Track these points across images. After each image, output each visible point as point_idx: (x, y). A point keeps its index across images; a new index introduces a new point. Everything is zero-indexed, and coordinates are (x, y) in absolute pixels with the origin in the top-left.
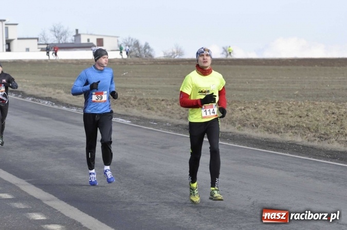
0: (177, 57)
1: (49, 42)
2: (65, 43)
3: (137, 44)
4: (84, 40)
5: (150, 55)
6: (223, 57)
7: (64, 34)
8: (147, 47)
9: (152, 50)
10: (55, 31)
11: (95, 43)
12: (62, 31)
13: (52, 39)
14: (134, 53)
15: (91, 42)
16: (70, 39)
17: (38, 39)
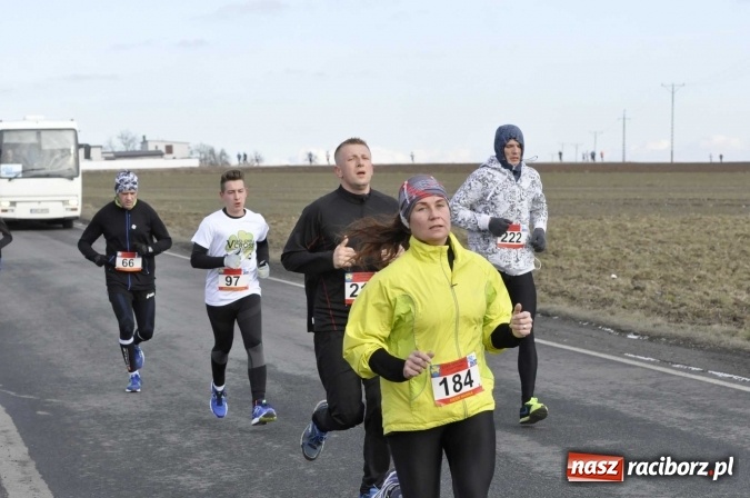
0: (256, 164)
1: (117, 150)
2: (135, 151)
3: (212, 152)
4: (151, 147)
5: (227, 163)
6: (307, 163)
7: (132, 140)
8: (223, 153)
9: (228, 157)
10: (122, 137)
11: (164, 150)
12: (130, 138)
13: (120, 147)
14: (208, 161)
15: (159, 148)
16: (138, 147)
17: (101, 147)
